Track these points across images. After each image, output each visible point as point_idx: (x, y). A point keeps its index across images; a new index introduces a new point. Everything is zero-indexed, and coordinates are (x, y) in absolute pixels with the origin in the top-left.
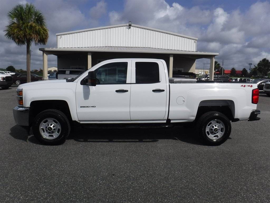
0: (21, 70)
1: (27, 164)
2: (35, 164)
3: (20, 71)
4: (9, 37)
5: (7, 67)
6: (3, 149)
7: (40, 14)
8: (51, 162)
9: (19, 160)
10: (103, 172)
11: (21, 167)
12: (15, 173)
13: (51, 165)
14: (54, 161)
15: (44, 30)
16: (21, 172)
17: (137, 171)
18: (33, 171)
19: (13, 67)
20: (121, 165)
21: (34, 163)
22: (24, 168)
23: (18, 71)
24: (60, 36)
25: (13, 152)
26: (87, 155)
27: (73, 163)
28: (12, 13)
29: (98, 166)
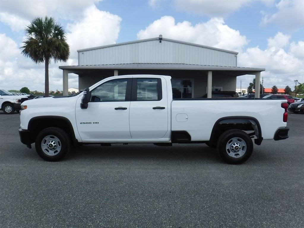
0: (36, 91)
1: (60, 212)
2: (70, 212)
3: (35, 93)
4: (26, 54)
5: (21, 89)
6: (26, 190)
7: (60, 28)
8: (92, 209)
9: (48, 205)
10: (165, 223)
11: (53, 216)
12: (46, 225)
13: (93, 213)
14: (95, 208)
15: (65, 45)
16: (54, 224)
17: (211, 222)
18: (69, 223)
19: (27, 88)
20: (186, 212)
21: (70, 210)
22: (57, 218)
23: (32, 93)
24: (82, 52)
25: (39, 194)
26: (136, 198)
27: (120, 209)
28: (29, 27)
29: (155, 215)
